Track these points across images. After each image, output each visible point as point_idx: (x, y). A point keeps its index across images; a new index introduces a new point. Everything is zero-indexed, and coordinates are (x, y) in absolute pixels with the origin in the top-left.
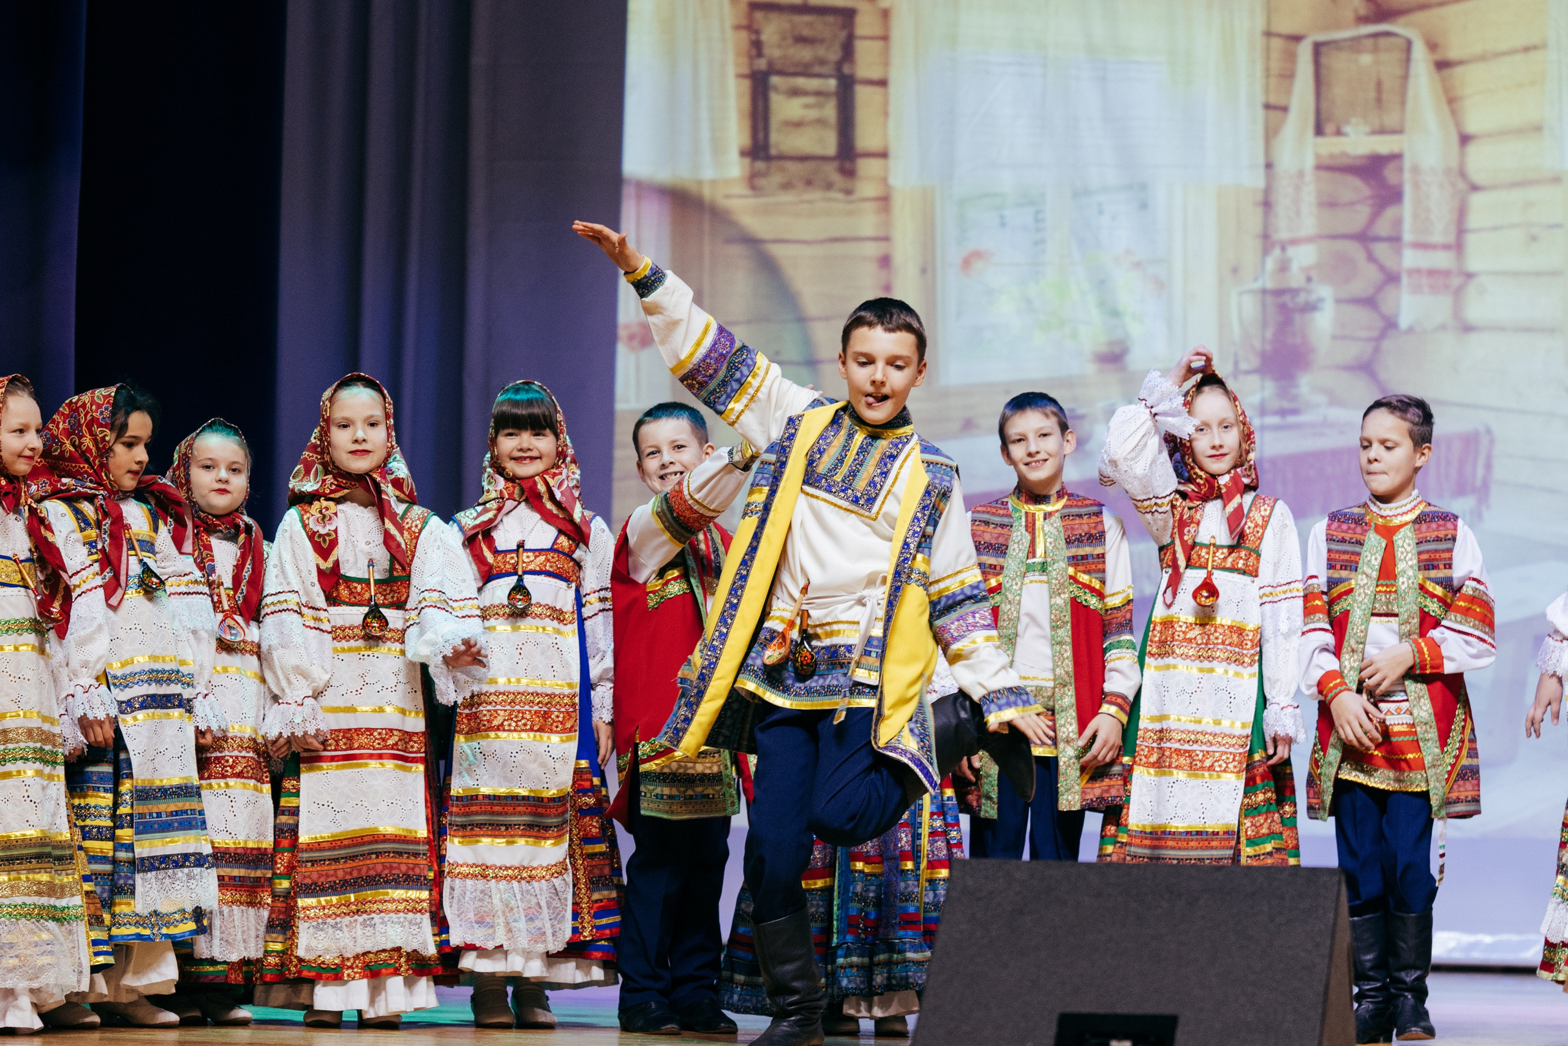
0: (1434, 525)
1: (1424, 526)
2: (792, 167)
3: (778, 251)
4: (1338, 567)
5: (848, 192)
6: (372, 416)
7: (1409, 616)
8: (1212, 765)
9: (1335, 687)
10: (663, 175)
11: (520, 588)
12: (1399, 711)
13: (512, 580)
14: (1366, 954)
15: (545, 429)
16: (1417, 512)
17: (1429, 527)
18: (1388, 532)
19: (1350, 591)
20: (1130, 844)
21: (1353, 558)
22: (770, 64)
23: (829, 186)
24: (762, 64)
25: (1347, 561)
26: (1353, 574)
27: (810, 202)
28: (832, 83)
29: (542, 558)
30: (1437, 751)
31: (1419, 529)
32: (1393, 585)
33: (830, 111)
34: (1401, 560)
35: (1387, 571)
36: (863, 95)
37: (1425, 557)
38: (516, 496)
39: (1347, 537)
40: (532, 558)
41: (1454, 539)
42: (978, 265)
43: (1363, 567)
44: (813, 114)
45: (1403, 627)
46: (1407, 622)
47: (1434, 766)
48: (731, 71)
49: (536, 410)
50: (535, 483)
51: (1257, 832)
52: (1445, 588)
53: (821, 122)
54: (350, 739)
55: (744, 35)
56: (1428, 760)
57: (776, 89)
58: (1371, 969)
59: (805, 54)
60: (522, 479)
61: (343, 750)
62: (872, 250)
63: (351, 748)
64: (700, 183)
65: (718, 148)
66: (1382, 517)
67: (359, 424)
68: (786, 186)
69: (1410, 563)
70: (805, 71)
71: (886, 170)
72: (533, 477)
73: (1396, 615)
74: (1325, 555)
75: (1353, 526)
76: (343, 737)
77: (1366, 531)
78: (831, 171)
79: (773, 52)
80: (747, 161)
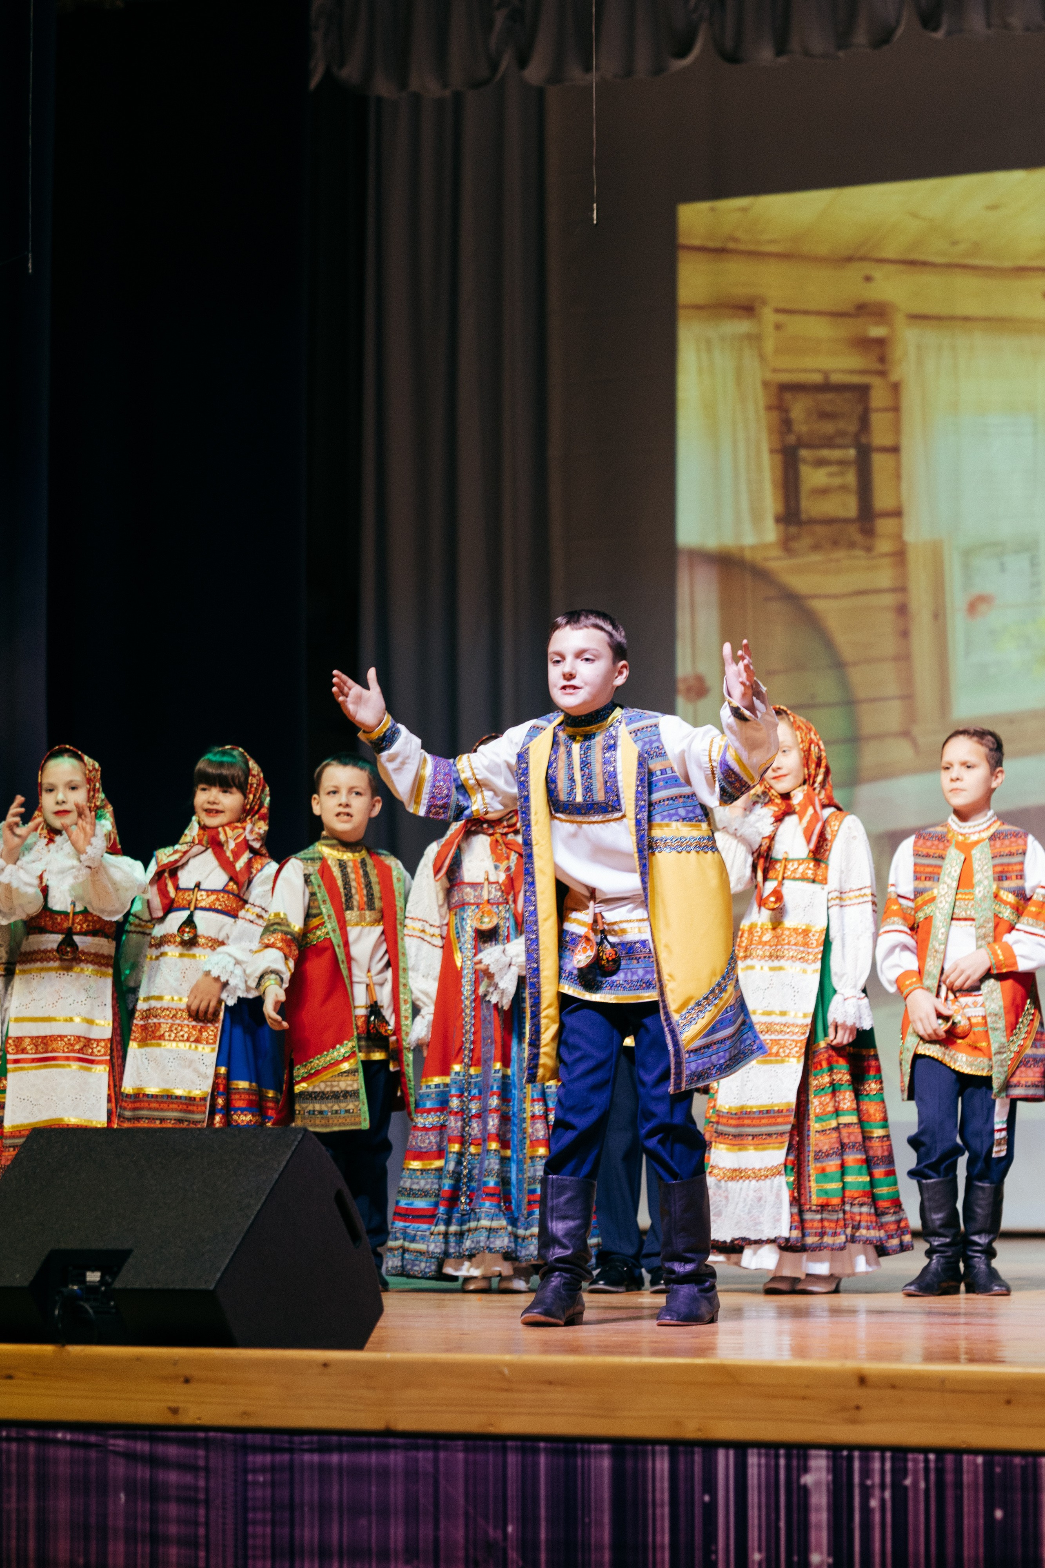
0: (1007, 842)
1: (998, 843)
2: (819, 529)
3: (818, 605)
4: (923, 878)
5: (869, 549)
6: (71, 781)
7: (984, 921)
8: (778, 1052)
9: (911, 984)
10: (712, 543)
11: (190, 922)
12: (975, 1004)
13: (185, 914)
14: (936, 1212)
15: (231, 787)
16: (992, 830)
17: (1002, 844)
18: (966, 848)
19: (933, 899)
20: (718, 1123)
21: (936, 870)
22: (799, 438)
23: (852, 545)
24: (791, 439)
25: (931, 873)
26: (935, 884)
27: (838, 560)
28: (852, 453)
29: (213, 897)
30: (1004, 1040)
31: (994, 845)
32: (969, 893)
33: (851, 478)
34: (978, 872)
35: (965, 880)
36: (879, 461)
37: (999, 869)
38: (204, 843)
39: (931, 852)
40: (204, 897)
41: (1024, 853)
42: (982, 608)
43: (944, 877)
44: (837, 481)
45: (980, 930)
46: (981, 927)
47: (999, 1053)
48: (765, 447)
49: (225, 772)
50: (218, 833)
51: (824, 1110)
52: (1017, 896)
53: (843, 488)
54: (46, 1044)
55: (775, 414)
56: (994, 1048)
57: (805, 461)
58: (941, 1226)
59: (828, 428)
60: (209, 828)
61: (41, 1053)
62: (889, 600)
63: (46, 1052)
64: (742, 549)
65: (757, 518)
66: (961, 834)
67: (61, 788)
68: (816, 547)
69: (986, 874)
70: (829, 443)
71: (901, 527)
72: (217, 828)
73: (973, 920)
74: (911, 868)
75: (936, 842)
76: (42, 1042)
77: (948, 847)
78: (853, 531)
79: (801, 427)
80: (781, 527)
